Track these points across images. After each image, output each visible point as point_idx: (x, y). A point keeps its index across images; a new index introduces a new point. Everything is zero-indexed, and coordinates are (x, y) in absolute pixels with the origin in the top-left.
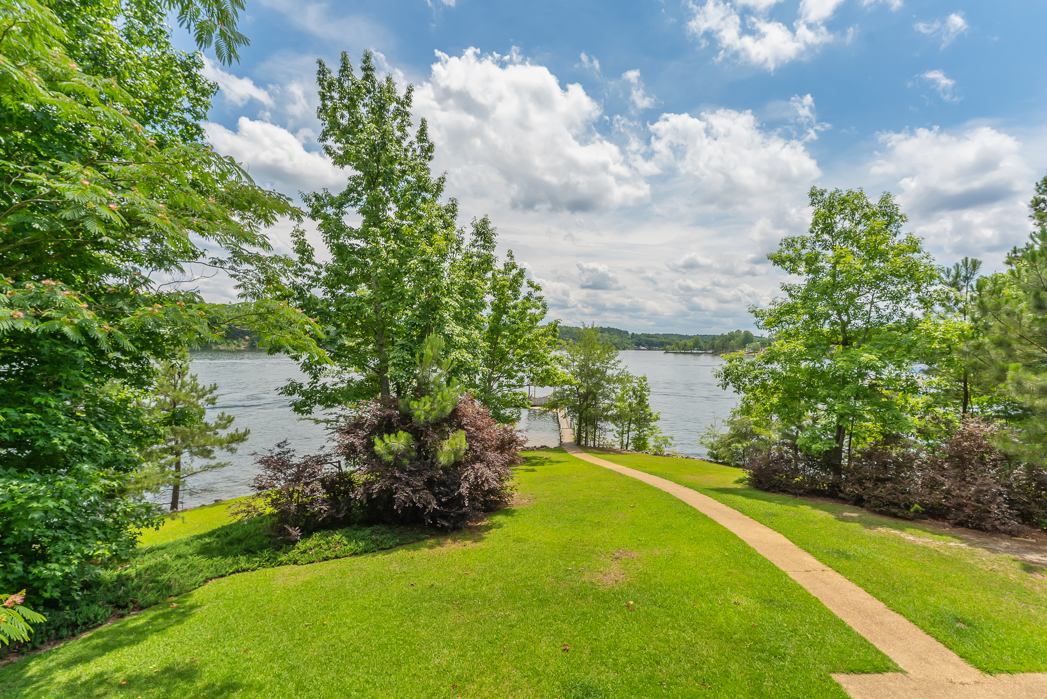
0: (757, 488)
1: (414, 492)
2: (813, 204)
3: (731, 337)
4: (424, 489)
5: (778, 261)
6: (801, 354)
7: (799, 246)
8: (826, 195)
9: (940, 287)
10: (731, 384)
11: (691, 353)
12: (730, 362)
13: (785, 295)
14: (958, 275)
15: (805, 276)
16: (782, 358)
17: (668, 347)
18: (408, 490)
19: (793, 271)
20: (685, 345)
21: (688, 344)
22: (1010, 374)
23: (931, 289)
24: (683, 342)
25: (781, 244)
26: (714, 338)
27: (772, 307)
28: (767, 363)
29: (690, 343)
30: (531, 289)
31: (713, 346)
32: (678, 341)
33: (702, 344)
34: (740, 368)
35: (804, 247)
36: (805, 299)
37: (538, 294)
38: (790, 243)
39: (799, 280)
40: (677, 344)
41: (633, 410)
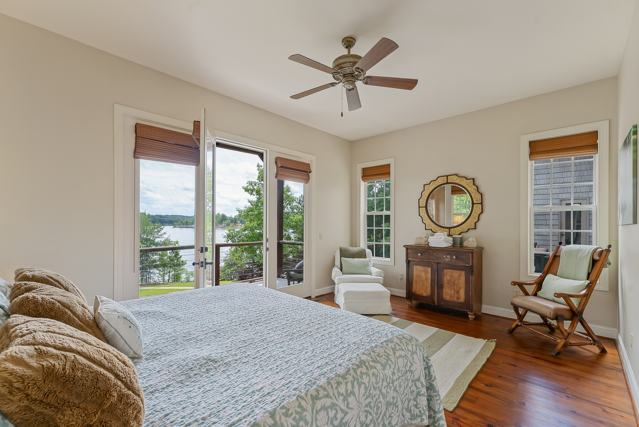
2: (258, 170)
5: (247, 190)
6: (256, 227)
7: (253, 185)
9: (295, 204)
10: (230, 240)
11: (191, 227)
12: (229, 231)
13: (249, 204)
14: (300, 200)
15: (255, 196)
16: (249, 229)
17: (175, 223)
19: (251, 194)
20: (187, 222)
21: (189, 222)
23: (294, 204)
24: (186, 220)
25: (247, 183)
27: (245, 209)
28: (244, 231)
34: (233, 234)
35: (255, 185)
36: (257, 206)
38: (251, 183)
39: (254, 198)
40: (182, 221)
41: (172, 260)
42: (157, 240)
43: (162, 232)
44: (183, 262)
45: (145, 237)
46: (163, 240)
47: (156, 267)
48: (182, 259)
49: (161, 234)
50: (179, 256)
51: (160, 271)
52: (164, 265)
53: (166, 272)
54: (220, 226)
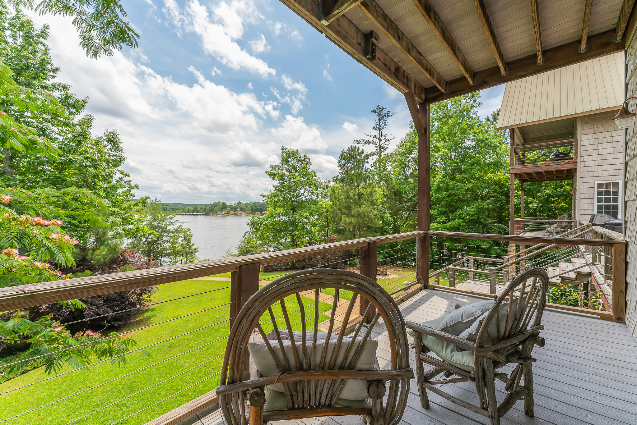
0: (266, 272)
1: (97, 308)
2: (282, 153)
3: (215, 205)
4: (104, 305)
5: (270, 174)
7: (277, 169)
8: (287, 150)
11: (192, 215)
13: (274, 189)
15: (278, 181)
17: (177, 211)
18: (94, 307)
19: (274, 179)
20: (189, 210)
21: (190, 209)
22: (343, 218)
24: (187, 208)
25: (270, 167)
26: (206, 206)
29: (191, 209)
30: (121, 175)
31: (205, 210)
32: (183, 208)
33: (199, 209)
35: (279, 169)
37: (126, 179)
38: (274, 167)
39: (277, 183)
40: (183, 209)
41: (184, 248)
42: (169, 228)
43: (174, 219)
44: (195, 249)
45: (156, 224)
46: (175, 227)
47: (168, 255)
48: (193, 247)
49: (173, 221)
50: (191, 244)
51: (171, 258)
52: (176, 253)
53: (177, 260)
54: (220, 213)
